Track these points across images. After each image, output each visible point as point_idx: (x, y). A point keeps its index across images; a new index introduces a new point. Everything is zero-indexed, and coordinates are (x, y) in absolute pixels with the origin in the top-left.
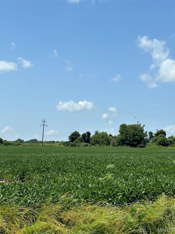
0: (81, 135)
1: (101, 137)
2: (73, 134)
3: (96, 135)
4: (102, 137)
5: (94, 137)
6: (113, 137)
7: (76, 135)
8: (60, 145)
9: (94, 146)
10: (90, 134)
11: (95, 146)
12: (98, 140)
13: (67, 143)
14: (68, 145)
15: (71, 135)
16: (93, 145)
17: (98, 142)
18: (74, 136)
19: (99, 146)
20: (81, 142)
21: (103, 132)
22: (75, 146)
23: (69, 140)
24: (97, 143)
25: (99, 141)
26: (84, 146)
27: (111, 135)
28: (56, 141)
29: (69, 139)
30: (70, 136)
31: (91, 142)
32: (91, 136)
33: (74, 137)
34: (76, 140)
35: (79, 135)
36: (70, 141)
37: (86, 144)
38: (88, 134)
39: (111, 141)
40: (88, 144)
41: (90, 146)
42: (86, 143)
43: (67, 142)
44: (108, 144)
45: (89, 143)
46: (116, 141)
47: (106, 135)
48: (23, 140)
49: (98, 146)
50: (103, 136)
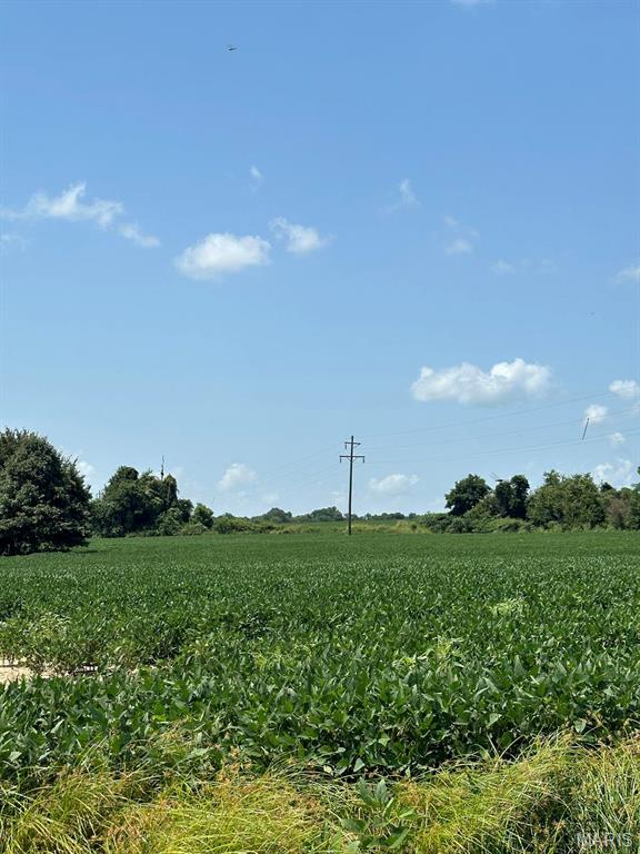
0: (494, 488)
1: (567, 493)
2: (461, 488)
3: (550, 489)
4: (574, 493)
5: (542, 493)
6: (618, 495)
7: (474, 488)
8: (414, 527)
9: (541, 529)
10: (527, 486)
11: (546, 528)
12: (557, 505)
13: (442, 519)
14: (444, 529)
15: (453, 491)
16: (538, 523)
17: (557, 516)
18: (465, 495)
19: (564, 529)
20: (493, 514)
21: (579, 477)
22: (470, 530)
23: (449, 510)
24: (556, 519)
25: (560, 511)
26: (506, 530)
27: (606, 487)
28: (406, 515)
29: (449, 506)
30: (452, 494)
31: (532, 513)
32: (530, 492)
33: (467, 496)
34: (474, 509)
35: (484, 490)
36: (449, 514)
37: (513, 521)
38: (519, 484)
39: (609, 509)
40: (521, 521)
41: (528, 528)
42: (512, 517)
43: (441, 517)
44: (600, 520)
45: (524, 518)
46: (629, 509)
47: (590, 486)
48: (290, 514)
49: (557, 527)
50: (576, 493)
